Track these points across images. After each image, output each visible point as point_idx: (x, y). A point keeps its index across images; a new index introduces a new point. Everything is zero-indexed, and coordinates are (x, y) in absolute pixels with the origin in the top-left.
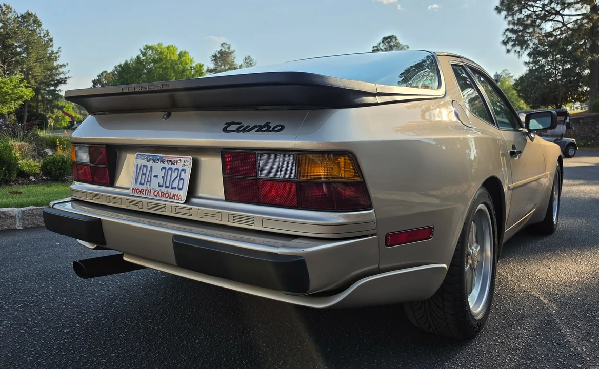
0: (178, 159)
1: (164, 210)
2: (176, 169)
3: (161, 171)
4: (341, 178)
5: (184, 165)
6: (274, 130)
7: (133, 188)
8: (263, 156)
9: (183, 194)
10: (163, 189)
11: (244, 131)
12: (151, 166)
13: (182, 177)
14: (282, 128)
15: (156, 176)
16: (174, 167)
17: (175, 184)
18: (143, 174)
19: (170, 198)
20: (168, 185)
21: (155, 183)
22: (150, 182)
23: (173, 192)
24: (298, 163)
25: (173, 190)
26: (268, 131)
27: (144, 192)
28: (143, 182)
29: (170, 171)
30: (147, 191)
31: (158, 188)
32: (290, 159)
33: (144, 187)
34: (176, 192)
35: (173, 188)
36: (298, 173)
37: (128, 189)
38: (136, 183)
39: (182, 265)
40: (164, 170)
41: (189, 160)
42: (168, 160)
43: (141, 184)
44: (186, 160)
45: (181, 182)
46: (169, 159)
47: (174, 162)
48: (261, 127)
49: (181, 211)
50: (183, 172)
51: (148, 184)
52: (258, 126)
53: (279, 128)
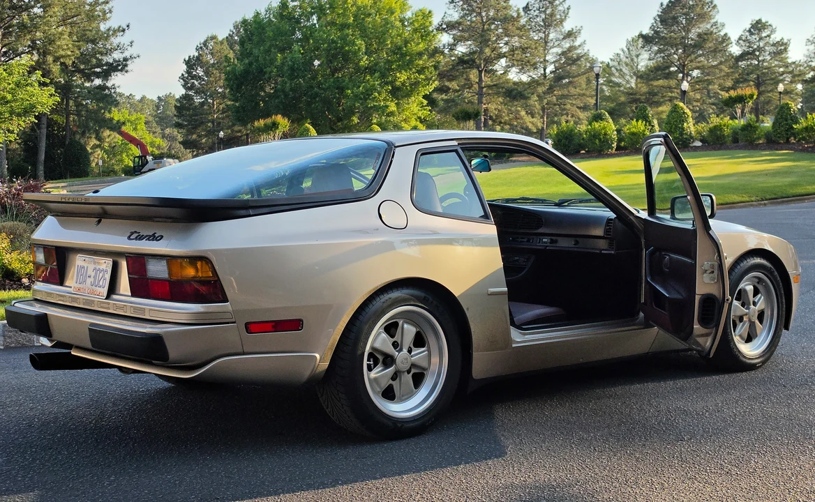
0: (103, 261)
1: (92, 305)
2: (102, 270)
3: (93, 271)
4: (200, 277)
7: (74, 287)
8: (150, 260)
9: (105, 291)
10: (94, 287)
11: (139, 239)
13: (105, 277)
14: (162, 237)
15: (90, 277)
16: (101, 268)
17: (101, 283)
18: (81, 274)
19: (97, 295)
20: (96, 284)
21: (89, 281)
22: (86, 281)
23: (99, 289)
24: (169, 267)
26: (153, 240)
27: (81, 290)
28: (81, 281)
29: (98, 272)
30: (83, 289)
31: (90, 287)
32: (164, 263)
33: (81, 285)
34: (101, 289)
35: (99, 286)
36: (170, 274)
37: (71, 287)
38: (77, 282)
40: (95, 271)
41: (110, 262)
42: (98, 262)
43: (80, 283)
44: (108, 261)
45: (105, 281)
47: (102, 263)
48: (150, 236)
50: (106, 272)
51: (84, 283)
52: (148, 236)
53: (160, 238)
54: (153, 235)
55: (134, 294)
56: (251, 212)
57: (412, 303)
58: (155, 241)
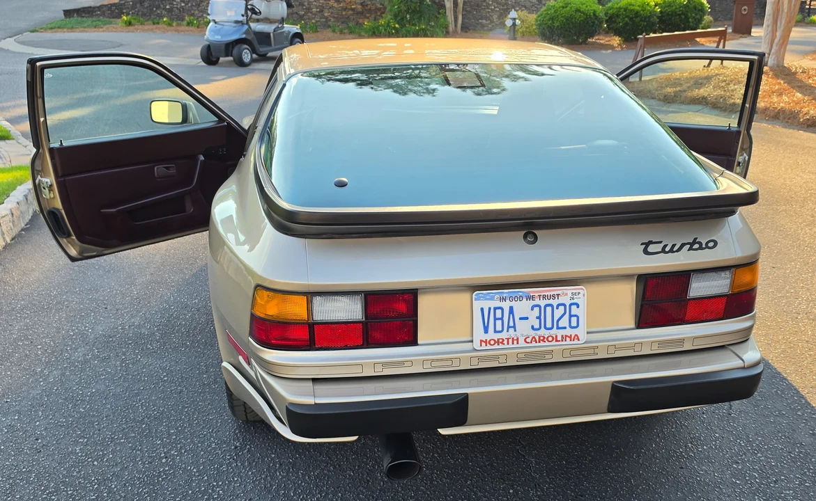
0: (560, 293)
1: (547, 357)
2: (559, 305)
3: (532, 309)
5: (572, 298)
6: (706, 246)
7: (481, 341)
8: (699, 276)
10: (543, 332)
13: (572, 313)
16: (555, 302)
18: (495, 319)
19: (557, 341)
20: (549, 325)
21: (523, 329)
22: (514, 327)
23: (560, 333)
26: (701, 248)
27: (505, 342)
29: (549, 309)
30: (510, 341)
31: (533, 333)
32: (726, 275)
33: (504, 335)
34: (568, 332)
35: (560, 328)
40: (537, 309)
41: (580, 291)
42: (540, 296)
44: (574, 291)
45: (574, 320)
46: (542, 294)
47: (553, 296)
48: (692, 244)
49: (578, 353)
50: (574, 307)
51: (511, 330)
52: (688, 244)
53: (711, 244)
54: (695, 242)
58: (707, 249)
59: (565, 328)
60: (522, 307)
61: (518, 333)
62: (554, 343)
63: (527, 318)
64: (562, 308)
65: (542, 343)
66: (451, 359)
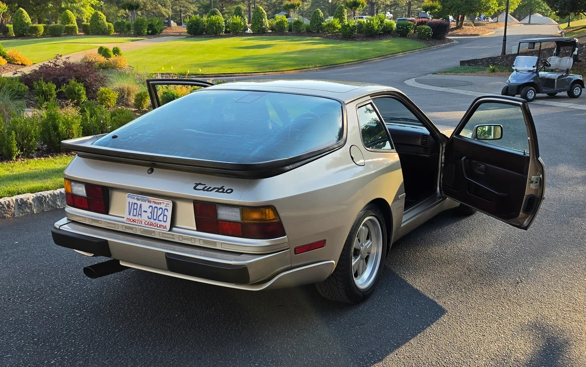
0: (162, 202)
1: (153, 234)
2: (160, 208)
3: (149, 208)
4: (267, 220)
5: (166, 206)
6: (226, 192)
7: (127, 218)
8: (221, 207)
9: (167, 225)
10: (152, 220)
11: (207, 190)
12: (141, 205)
13: (165, 214)
14: (232, 191)
16: (159, 206)
17: (161, 218)
18: (134, 209)
19: (158, 227)
20: (155, 218)
21: (145, 217)
22: (141, 215)
23: (159, 223)
24: (242, 214)
25: (160, 222)
26: (223, 192)
28: (135, 214)
29: (156, 209)
30: (139, 221)
31: (148, 220)
32: (237, 210)
33: (136, 218)
34: (162, 223)
35: (158, 220)
36: (242, 218)
37: (124, 218)
38: (130, 214)
39: (171, 269)
40: (151, 208)
41: (170, 203)
42: (153, 201)
43: (133, 215)
44: (167, 202)
45: (165, 217)
47: (159, 203)
48: (219, 189)
49: (166, 235)
50: (166, 211)
51: (140, 216)
52: (217, 188)
53: (230, 191)
54: (222, 188)
55: (198, 230)
56: (291, 167)
57: (371, 214)
58: (226, 193)
59: (161, 221)
60: (146, 206)
61: (143, 218)
62: (156, 228)
63: (146, 212)
64: (161, 210)
65: (151, 227)
66: (115, 224)
